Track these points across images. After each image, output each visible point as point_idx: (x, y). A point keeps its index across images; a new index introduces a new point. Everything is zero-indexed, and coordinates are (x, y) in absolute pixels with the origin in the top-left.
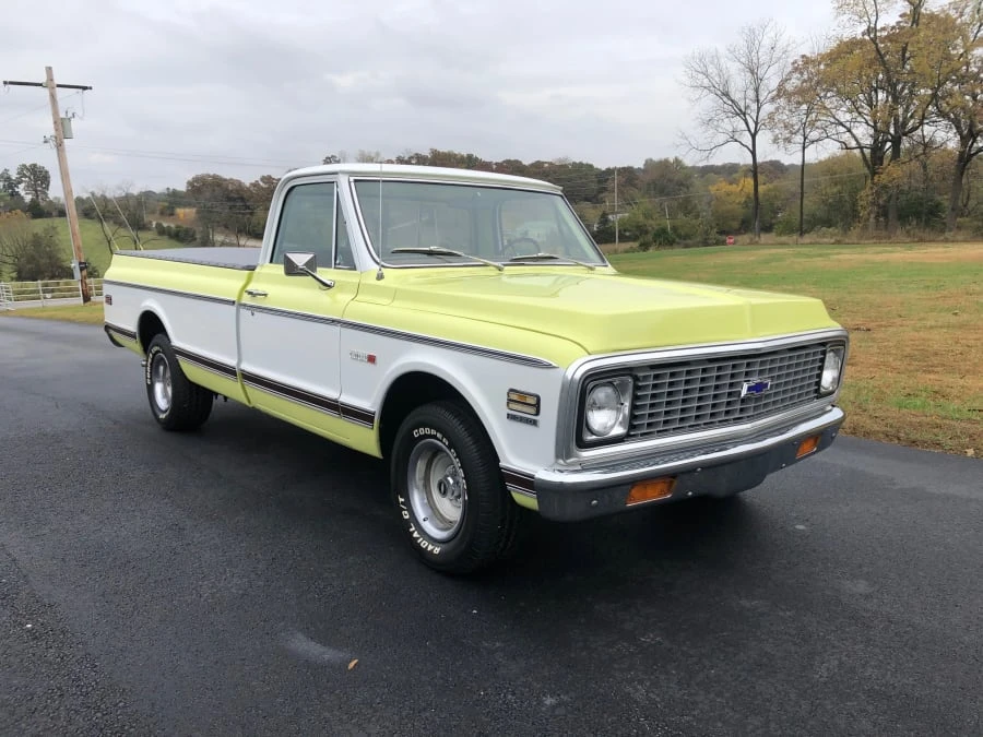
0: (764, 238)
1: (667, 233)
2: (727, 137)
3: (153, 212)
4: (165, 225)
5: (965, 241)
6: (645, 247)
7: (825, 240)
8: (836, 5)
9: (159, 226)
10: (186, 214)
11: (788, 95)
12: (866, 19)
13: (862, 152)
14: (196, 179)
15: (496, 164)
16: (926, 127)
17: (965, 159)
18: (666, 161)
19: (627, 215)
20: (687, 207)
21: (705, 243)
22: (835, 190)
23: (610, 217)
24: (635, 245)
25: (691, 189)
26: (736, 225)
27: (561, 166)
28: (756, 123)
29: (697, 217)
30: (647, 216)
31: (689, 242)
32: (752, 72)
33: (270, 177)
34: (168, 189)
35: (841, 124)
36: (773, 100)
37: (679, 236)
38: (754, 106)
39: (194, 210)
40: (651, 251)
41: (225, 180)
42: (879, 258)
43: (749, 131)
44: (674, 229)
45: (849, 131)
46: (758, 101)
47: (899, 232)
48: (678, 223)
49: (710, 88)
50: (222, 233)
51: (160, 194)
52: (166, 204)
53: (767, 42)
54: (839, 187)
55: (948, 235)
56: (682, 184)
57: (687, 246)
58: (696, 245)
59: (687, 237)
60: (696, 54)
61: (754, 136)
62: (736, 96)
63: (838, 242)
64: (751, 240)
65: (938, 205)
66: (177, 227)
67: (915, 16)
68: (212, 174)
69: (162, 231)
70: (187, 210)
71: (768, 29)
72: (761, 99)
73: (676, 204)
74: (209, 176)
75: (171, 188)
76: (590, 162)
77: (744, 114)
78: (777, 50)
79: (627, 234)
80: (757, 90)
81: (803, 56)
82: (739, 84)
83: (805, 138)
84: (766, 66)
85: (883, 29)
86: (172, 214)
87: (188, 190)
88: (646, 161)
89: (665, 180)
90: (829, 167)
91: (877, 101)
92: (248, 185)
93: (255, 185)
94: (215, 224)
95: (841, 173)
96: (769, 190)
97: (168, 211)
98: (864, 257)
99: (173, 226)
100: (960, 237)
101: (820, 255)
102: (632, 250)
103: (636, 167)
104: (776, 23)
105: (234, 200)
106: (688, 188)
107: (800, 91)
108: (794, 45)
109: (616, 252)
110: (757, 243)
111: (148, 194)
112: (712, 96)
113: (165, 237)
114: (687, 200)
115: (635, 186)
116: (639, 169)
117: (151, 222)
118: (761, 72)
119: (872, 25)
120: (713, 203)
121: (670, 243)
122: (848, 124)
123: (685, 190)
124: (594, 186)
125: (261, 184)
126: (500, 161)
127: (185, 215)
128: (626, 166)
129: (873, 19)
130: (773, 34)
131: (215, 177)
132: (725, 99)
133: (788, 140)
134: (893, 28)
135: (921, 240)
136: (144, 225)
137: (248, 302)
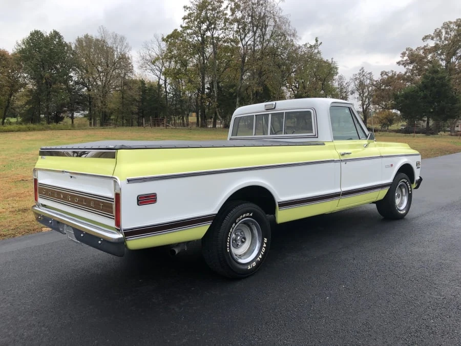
137: (342, 158)
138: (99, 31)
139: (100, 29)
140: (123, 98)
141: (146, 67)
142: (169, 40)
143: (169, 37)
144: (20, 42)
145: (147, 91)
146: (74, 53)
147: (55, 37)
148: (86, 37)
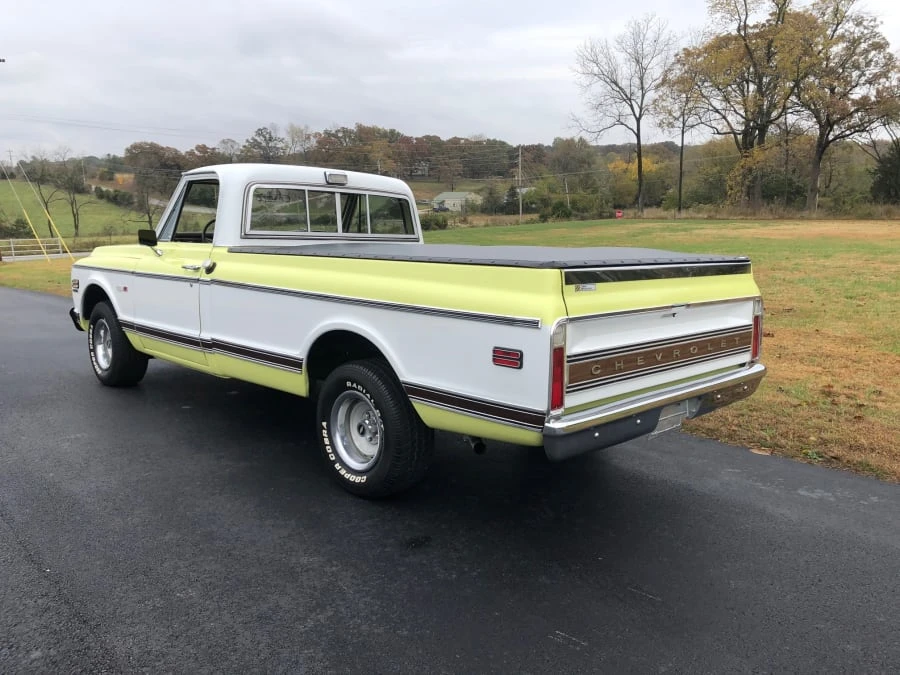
0: (647, 212)
1: (566, 207)
2: (613, 120)
3: (93, 177)
4: (104, 189)
5: (819, 219)
6: (544, 218)
7: (700, 215)
8: (711, 5)
9: (98, 190)
10: (124, 179)
11: (672, 84)
12: (737, 17)
13: (736, 137)
14: (135, 147)
15: (416, 139)
16: (789, 116)
17: (823, 145)
18: (572, 140)
19: (533, 188)
20: (587, 183)
21: (601, 216)
22: (715, 170)
23: (518, 190)
24: (535, 216)
25: (593, 166)
26: (630, 199)
27: (477, 143)
28: (641, 109)
29: (595, 191)
30: (552, 190)
31: (586, 214)
32: (638, 62)
33: (205, 146)
34: (109, 155)
35: (717, 111)
36: (657, 87)
37: (578, 210)
38: (640, 93)
39: (132, 176)
40: (550, 223)
41: (162, 148)
42: (735, 233)
43: (635, 115)
44: (573, 203)
45: (724, 117)
46: (642, 88)
47: (763, 210)
48: (577, 197)
49: (601, 75)
50: (157, 198)
51: (102, 160)
52: (106, 170)
53: (650, 35)
54: (718, 168)
55: (806, 213)
56: (584, 162)
57: (583, 219)
58: (593, 218)
59: (585, 210)
60: (588, 44)
61: (638, 120)
62: (624, 83)
63: (710, 218)
64: (635, 214)
66: (116, 191)
67: (781, 14)
68: (149, 142)
69: (101, 195)
70: (126, 176)
71: (651, 24)
72: (646, 86)
73: (577, 180)
74: (146, 144)
75: (112, 154)
76: (502, 140)
77: (630, 100)
78: (660, 42)
79: (534, 206)
80: (641, 79)
81: (685, 49)
82: (626, 72)
83: (684, 124)
84: (650, 57)
85: (755, 27)
86: (111, 179)
87: (126, 158)
88: (555, 140)
89: (570, 158)
90: (709, 150)
91: (748, 92)
92: (183, 152)
93: (191, 153)
94: (150, 190)
95: (721, 155)
96: (661, 169)
97: (108, 176)
98: (724, 232)
99: (111, 190)
100: (814, 216)
101: (685, 230)
102: (532, 222)
103: (546, 145)
104: (659, 19)
105: (171, 167)
106: (589, 164)
107: (681, 81)
108: (675, 39)
109: (517, 223)
110: (639, 217)
111: (90, 160)
112: (602, 83)
113: (103, 201)
114: (588, 176)
115: (541, 162)
116: (549, 147)
117: (90, 186)
118: (645, 62)
119: (742, 24)
120: (610, 180)
121: (567, 216)
122: (723, 112)
123: (586, 166)
124: (506, 162)
125: (196, 152)
126: (420, 136)
127: (124, 181)
128: (536, 144)
129: (743, 18)
130: (656, 28)
131: (153, 146)
132: (614, 86)
133: (671, 125)
134: (764, 25)
135: (782, 218)
136: (83, 189)
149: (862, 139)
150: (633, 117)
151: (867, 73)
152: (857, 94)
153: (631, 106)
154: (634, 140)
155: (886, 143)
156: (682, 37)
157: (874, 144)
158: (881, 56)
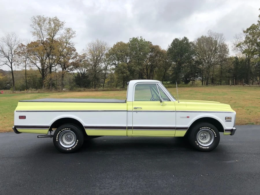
2: (4, 63)
8: (32, 33)
13: (40, 70)
28: (12, 60)
32: (9, 46)
35: (34, 62)
38: (11, 55)
45: (35, 64)
53: (13, 39)
61: (11, 63)
62: (6, 52)
65: (54, 83)
77: (8, 57)
78: (16, 41)
80: (11, 51)
81: (21, 44)
83: (26, 65)
84: (13, 45)
104: (16, 34)
119: (42, 40)
129: (42, 38)
130: (15, 37)
137: (134, 110)
138: (208, 33)
139: (209, 32)
140: (221, 68)
141: (237, 49)
142: (249, 31)
143: (248, 30)
144: (170, 45)
145: (240, 63)
146: (195, 47)
147: (185, 40)
148: (202, 37)
149: (71, 72)
150: (9, 62)
151: (72, 56)
152: (71, 61)
153: (9, 59)
154: (11, 70)
155: (76, 73)
156: (23, 41)
157: (74, 73)
158: (75, 52)
